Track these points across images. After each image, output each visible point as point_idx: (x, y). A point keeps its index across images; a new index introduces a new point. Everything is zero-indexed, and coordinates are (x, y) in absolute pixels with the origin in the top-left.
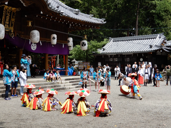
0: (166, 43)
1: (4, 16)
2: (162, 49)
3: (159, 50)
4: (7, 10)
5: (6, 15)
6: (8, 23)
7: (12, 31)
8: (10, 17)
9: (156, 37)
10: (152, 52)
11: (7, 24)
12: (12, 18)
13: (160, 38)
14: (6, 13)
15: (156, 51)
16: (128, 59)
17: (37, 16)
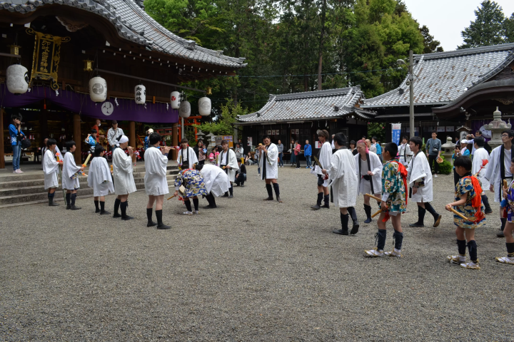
0: (362, 102)
1: (36, 51)
2: (354, 114)
3: (350, 115)
4: (41, 41)
5: (41, 51)
6: (46, 65)
7: (56, 80)
8: (50, 55)
9: (347, 92)
10: (338, 119)
11: (44, 67)
12: (55, 55)
13: (353, 94)
14: (41, 46)
15: (344, 116)
16: (297, 130)
17: (104, 51)
